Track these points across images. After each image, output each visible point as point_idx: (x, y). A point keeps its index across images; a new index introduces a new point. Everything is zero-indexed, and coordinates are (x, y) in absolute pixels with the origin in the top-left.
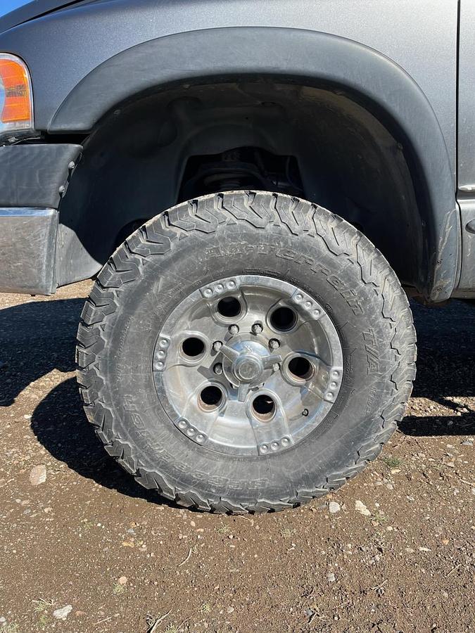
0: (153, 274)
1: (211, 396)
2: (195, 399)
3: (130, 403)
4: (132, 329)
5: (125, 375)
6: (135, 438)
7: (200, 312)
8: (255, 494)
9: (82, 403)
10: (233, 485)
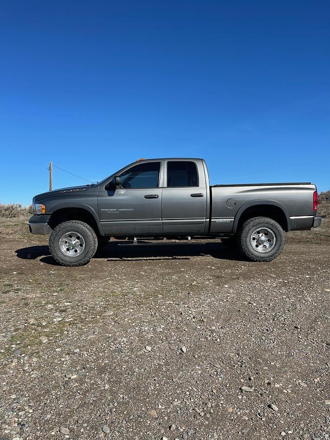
0: (59, 231)
1: (68, 250)
2: (65, 250)
3: (56, 249)
4: (56, 239)
5: (55, 245)
6: (56, 254)
7: (66, 237)
8: (73, 262)
9: (49, 249)
10: (70, 261)
